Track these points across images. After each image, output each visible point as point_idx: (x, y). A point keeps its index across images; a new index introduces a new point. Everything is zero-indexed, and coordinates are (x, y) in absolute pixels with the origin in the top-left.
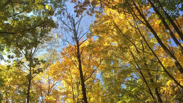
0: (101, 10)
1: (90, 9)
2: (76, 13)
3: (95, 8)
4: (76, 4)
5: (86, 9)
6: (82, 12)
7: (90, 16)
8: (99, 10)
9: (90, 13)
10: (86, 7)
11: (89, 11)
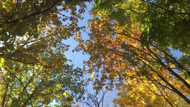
0: (121, 82)
1: (109, 84)
2: (96, 90)
3: (113, 82)
4: (93, 81)
5: (105, 84)
6: (101, 88)
7: (110, 91)
8: (119, 82)
9: (109, 87)
10: (104, 83)
11: (108, 86)
